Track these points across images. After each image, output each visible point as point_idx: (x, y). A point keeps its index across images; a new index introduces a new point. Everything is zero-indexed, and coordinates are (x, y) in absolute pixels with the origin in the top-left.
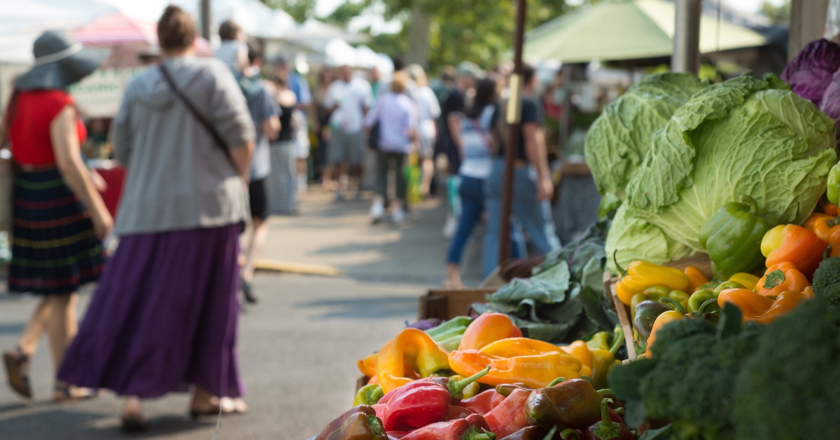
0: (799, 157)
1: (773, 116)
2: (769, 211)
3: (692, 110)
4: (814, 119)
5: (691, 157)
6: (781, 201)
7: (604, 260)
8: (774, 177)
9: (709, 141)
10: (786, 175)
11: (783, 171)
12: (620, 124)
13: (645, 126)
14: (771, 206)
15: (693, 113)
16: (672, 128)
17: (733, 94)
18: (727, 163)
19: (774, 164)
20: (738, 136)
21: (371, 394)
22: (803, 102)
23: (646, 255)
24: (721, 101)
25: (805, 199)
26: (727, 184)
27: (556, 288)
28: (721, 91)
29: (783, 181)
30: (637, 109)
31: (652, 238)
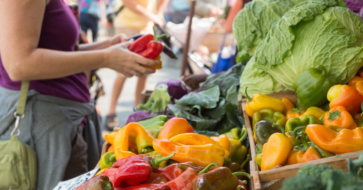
0: (351, 46)
1: (339, 22)
2: (331, 73)
3: (295, 14)
4: (360, 25)
5: (292, 40)
6: (339, 69)
7: (238, 87)
8: (336, 56)
9: (302, 32)
10: (343, 55)
11: (341, 53)
12: (253, 15)
13: (266, 17)
14: (333, 71)
15: (295, 16)
16: (282, 22)
17: (317, 7)
18: (311, 45)
19: (337, 49)
20: (319, 31)
21: (110, 157)
22: (355, 15)
23: (261, 88)
24: (311, 11)
25: (352, 69)
26: (310, 57)
27: (212, 100)
28: (311, 5)
29: (341, 58)
30: (263, 7)
31: (266, 80)
